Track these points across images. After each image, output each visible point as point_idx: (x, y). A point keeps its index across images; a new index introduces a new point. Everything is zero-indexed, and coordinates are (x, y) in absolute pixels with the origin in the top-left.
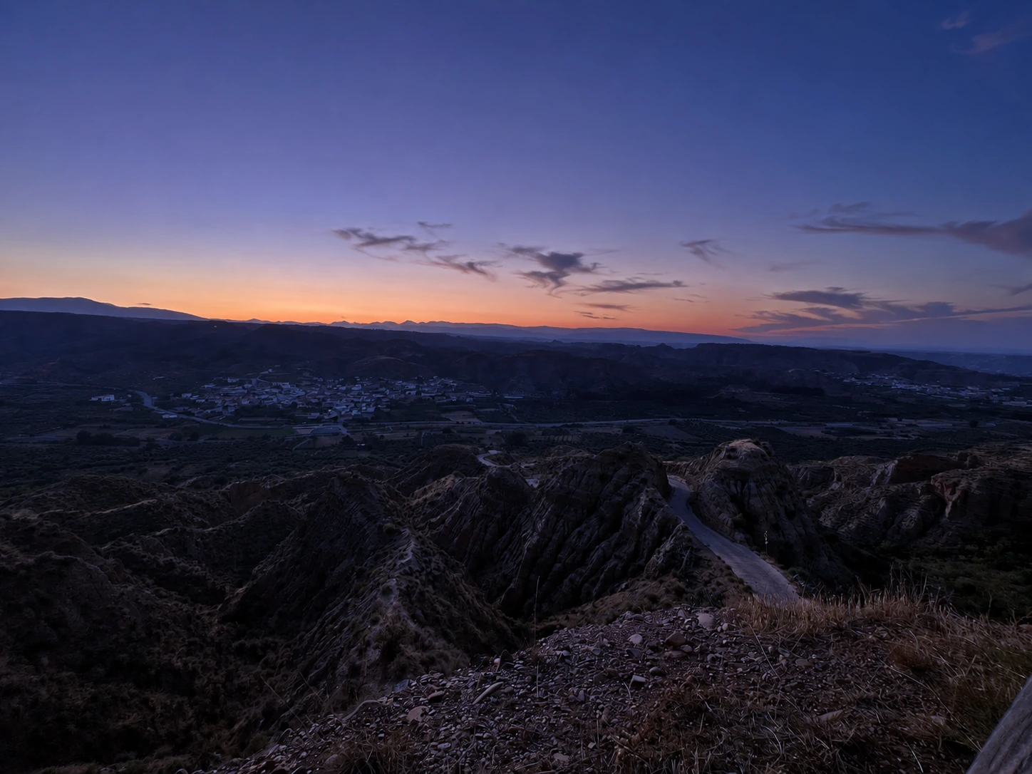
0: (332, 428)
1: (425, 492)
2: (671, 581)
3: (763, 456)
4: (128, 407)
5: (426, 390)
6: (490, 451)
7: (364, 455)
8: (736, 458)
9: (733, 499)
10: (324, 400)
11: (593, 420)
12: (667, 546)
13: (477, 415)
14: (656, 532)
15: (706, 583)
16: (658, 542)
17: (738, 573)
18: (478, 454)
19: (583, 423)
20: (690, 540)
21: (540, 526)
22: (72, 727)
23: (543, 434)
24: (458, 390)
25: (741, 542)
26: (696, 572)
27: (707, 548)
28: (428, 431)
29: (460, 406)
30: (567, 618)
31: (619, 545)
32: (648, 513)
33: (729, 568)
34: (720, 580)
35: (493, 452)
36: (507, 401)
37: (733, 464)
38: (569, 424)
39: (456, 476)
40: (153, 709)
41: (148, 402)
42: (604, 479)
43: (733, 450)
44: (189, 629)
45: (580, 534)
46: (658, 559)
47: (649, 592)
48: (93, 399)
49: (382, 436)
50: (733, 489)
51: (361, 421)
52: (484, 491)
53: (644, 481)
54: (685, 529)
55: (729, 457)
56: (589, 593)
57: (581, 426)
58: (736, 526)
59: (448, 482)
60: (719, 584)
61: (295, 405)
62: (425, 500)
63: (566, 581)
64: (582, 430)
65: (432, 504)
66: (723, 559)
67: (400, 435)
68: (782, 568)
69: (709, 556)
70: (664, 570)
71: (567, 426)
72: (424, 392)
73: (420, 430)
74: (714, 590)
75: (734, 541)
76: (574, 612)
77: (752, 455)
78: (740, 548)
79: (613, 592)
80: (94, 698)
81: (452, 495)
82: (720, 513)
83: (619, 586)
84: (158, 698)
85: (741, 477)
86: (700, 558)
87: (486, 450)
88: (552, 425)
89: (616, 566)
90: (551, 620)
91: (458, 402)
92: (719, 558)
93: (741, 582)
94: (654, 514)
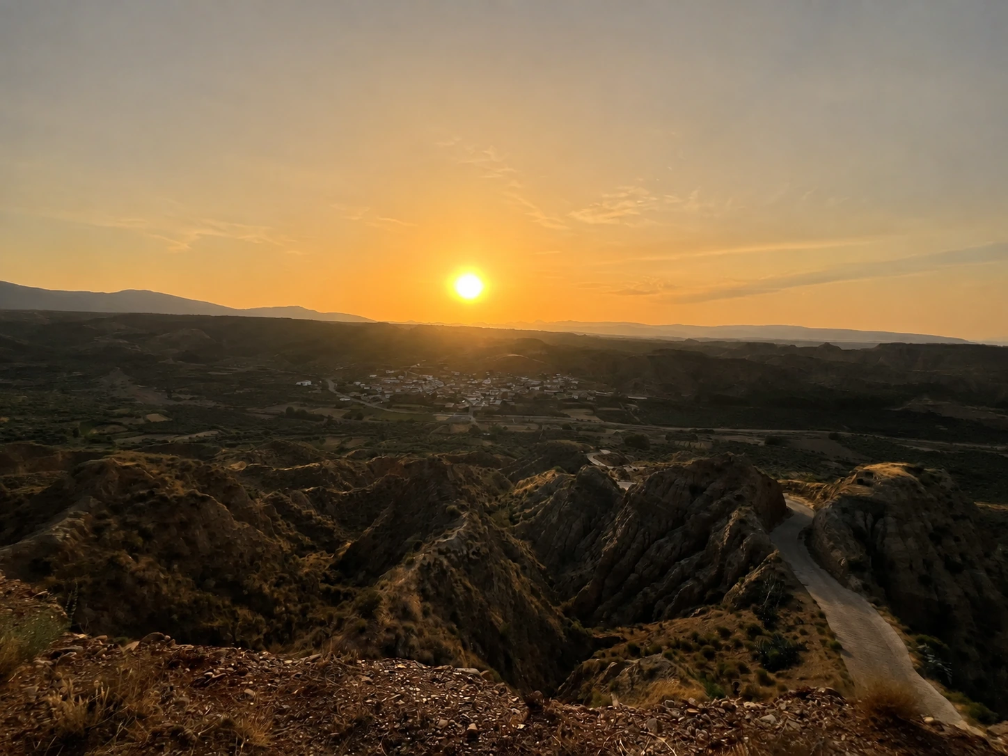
0: (464, 417)
1: (527, 483)
2: (749, 617)
3: (914, 485)
4: (318, 391)
5: (549, 386)
6: (602, 450)
7: (488, 443)
8: (868, 484)
9: (859, 535)
10: (460, 392)
11: (728, 426)
12: (754, 575)
13: (595, 414)
14: (743, 557)
15: (789, 629)
16: (745, 571)
17: (833, 625)
18: (588, 451)
19: (715, 429)
20: (782, 575)
21: (619, 531)
22: (175, 617)
23: (667, 438)
24: (579, 387)
25: (856, 590)
26: (780, 613)
27: (802, 587)
28: (548, 426)
29: (580, 404)
30: (632, 633)
31: (700, 566)
32: (738, 535)
33: (822, 615)
34: (807, 628)
35: (605, 452)
36: (631, 401)
37: (862, 491)
38: (698, 429)
39: (557, 471)
40: (237, 620)
41: (332, 386)
42: (695, 490)
43: (870, 474)
44: (283, 566)
45: (659, 548)
46: (739, 588)
47: (722, 624)
48: (297, 383)
49: (505, 428)
50: (861, 522)
51: (489, 413)
52: (573, 488)
53: (740, 499)
54: (778, 560)
55: (860, 482)
56: (660, 613)
57: (712, 432)
58: (854, 567)
59: (549, 475)
60: (803, 633)
61: (434, 396)
62: (526, 490)
63: (639, 595)
64: (713, 437)
65: (531, 495)
66: (820, 604)
67: (522, 429)
68: (907, 632)
69: (802, 598)
70: (744, 603)
71: (697, 432)
72: (547, 388)
73: (540, 425)
74: (795, 638)
75: (845, 584)
76: (641, 629)
77: (896, 482)
78: (853, 596)
79: (686, 616)
80: (196, 601)
81: (548, 489)
82: (833, 548)
83: (693, 611)
84: (243, 612)
85: (876, 509)
86: (790, 598)
87: (598, 449)
88: (679, 429)
89: (692, 588)
90: (618, 632)
91: (580, 399)
92: (815, 602)
93: (833, 635)
94: (744, 537)
